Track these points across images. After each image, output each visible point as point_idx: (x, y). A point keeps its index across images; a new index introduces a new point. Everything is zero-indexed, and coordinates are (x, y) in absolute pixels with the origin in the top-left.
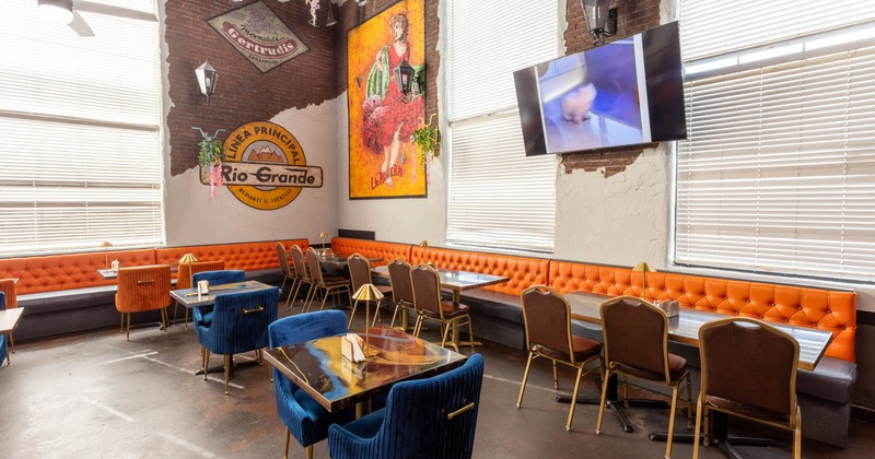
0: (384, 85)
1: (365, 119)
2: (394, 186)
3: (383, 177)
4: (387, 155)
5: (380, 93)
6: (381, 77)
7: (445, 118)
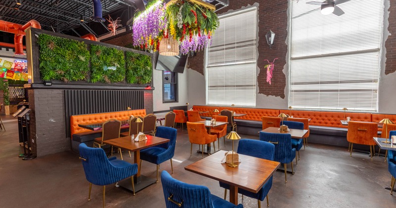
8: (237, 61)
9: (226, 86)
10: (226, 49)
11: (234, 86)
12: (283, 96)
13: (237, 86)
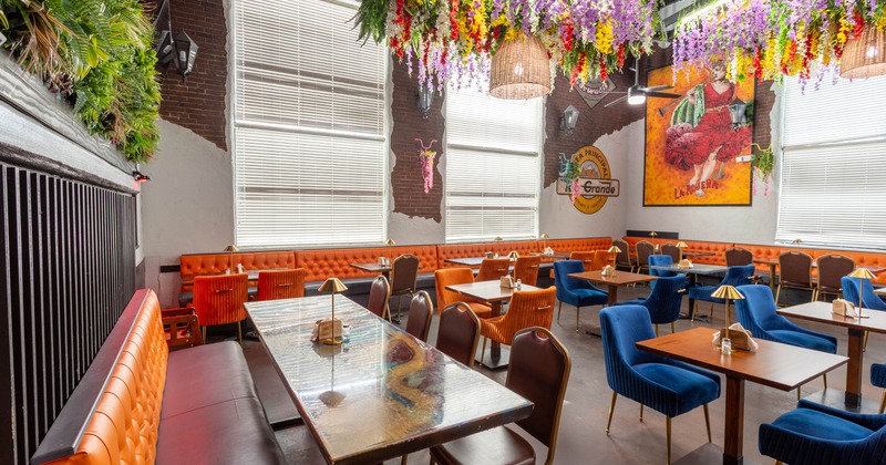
0: (696, 116)
1: (668, 142)
2: (706, 196)
3: (691, 190)
4: (697, 172)
5: (691, 122)
6: (693, 108)
7: (778, 144)
8: (336, 126)
9: (303, 191)
10: (304, 85)
11: (329, 192)
12: (438, 219)
13: (336, 192)
